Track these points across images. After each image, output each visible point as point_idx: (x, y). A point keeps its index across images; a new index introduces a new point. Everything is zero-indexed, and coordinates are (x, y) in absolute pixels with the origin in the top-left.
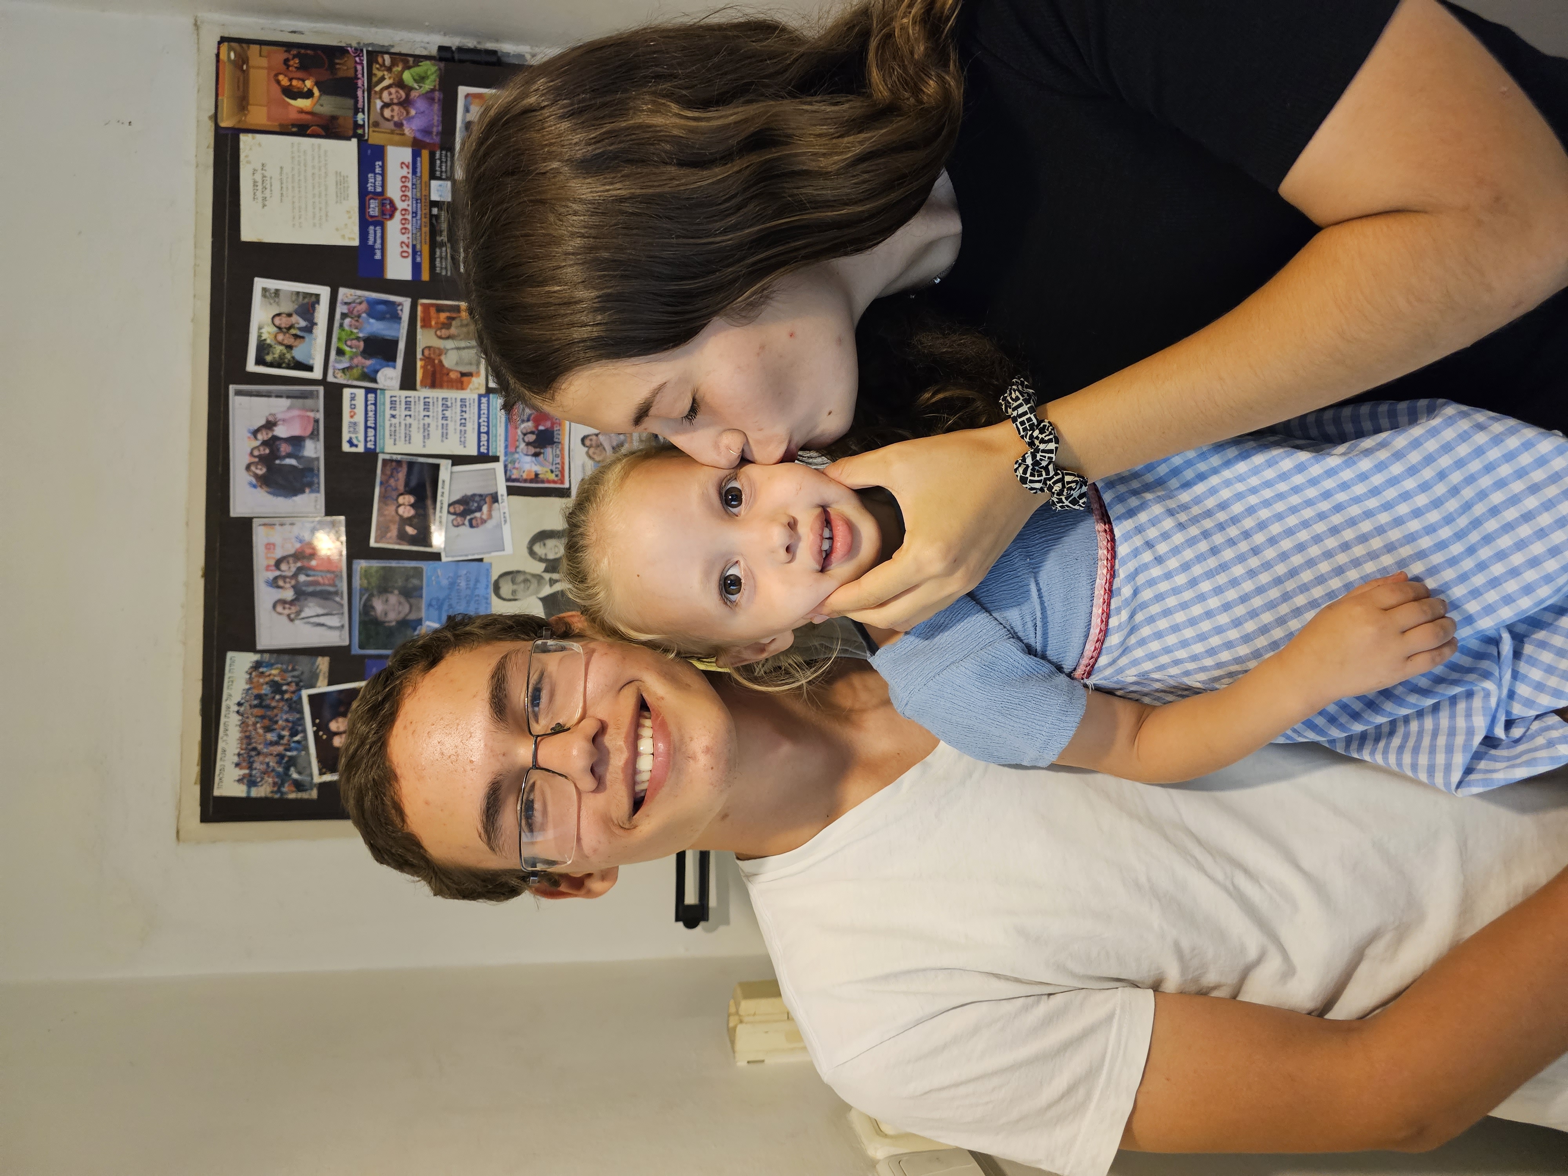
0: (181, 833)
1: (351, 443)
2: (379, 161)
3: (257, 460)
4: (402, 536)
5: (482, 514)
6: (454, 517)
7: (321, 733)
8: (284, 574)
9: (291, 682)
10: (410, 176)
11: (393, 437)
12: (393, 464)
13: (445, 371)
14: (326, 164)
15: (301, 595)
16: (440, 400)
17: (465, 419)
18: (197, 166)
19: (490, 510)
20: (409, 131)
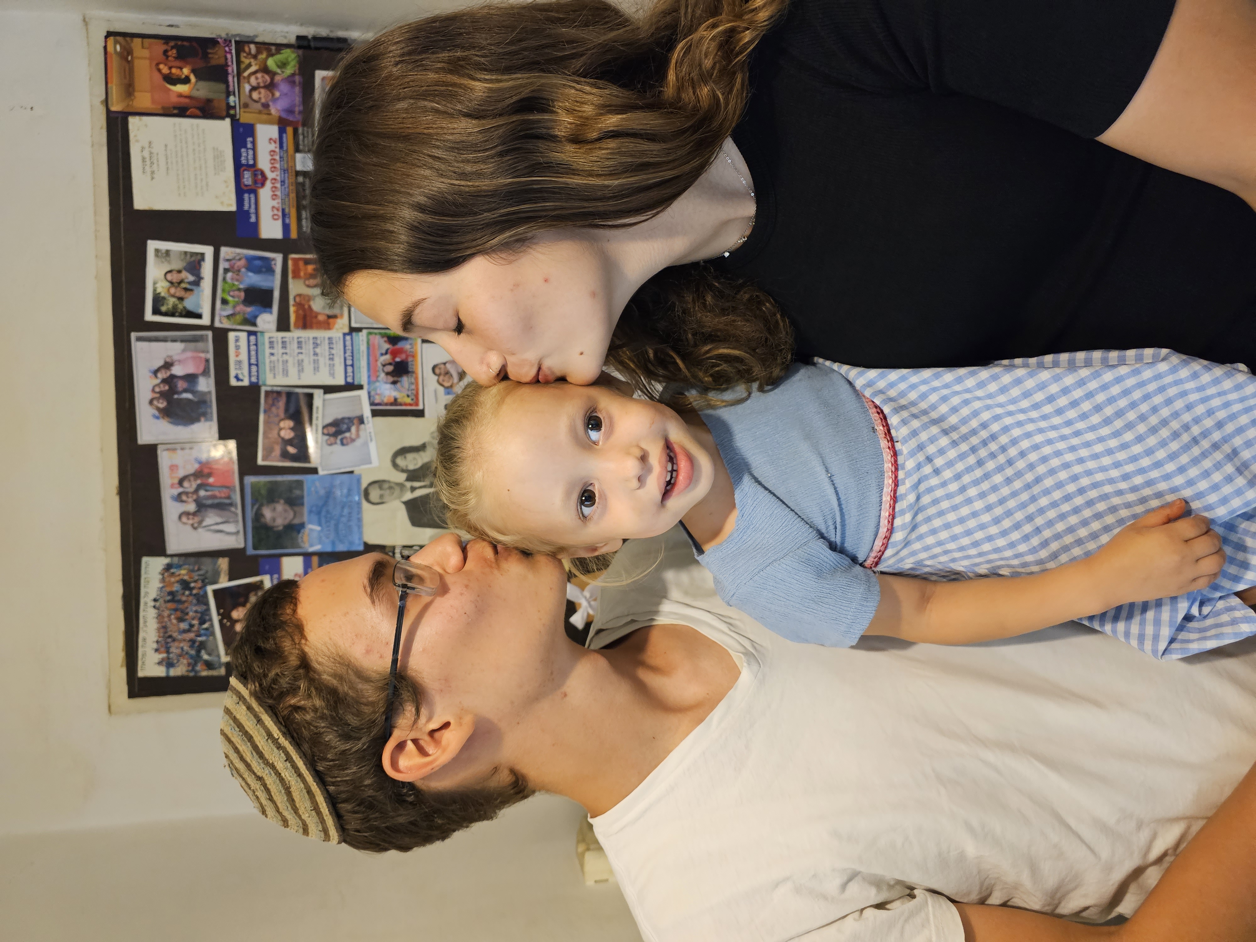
0: (112, 708)
1: (237, 378)
2: (250, 137)
3: (158, 395)
4: (285, 455)
5: (352, 434)
6: (328, 437)
7: (225, 621)
8: (186, 490)
9: (197, 580)
10: (277, 150)
11: (273, 372)
12: (275, 395)
13: (314, 314)
14: (204, 142)
15: (202, 507)
16: (311, 339)
17: (333, 355)
18: (93, 145)
19: (358, 430)
20: (275, 110)
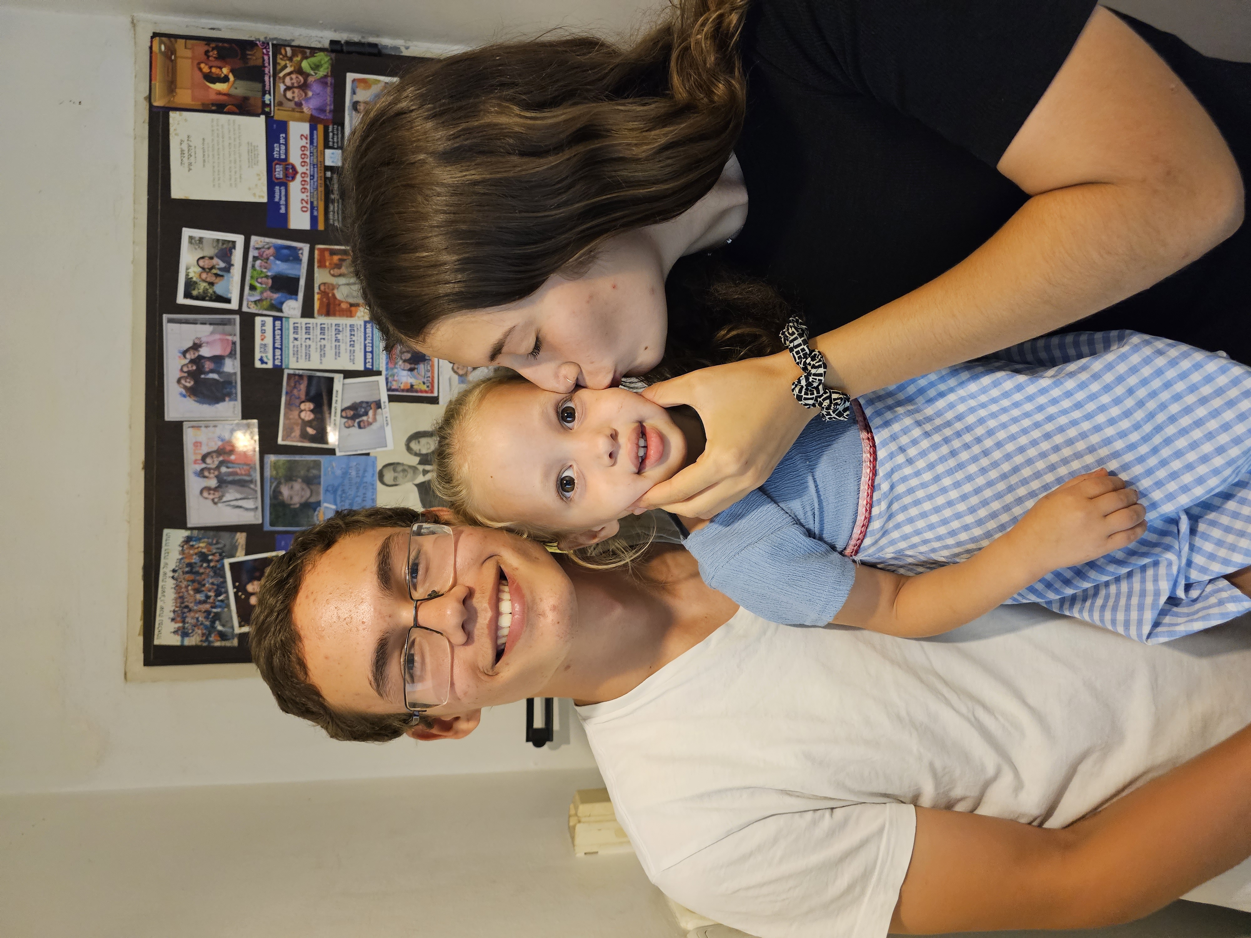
0: (128, 675)
1: (262, 360)
2: (282, 133)
3: (186, 375)
4: (304, 436)
5: (369, 418)
6: (345, 420)
7: (240, 594)
8: (209, 466)
9: (215, 553)
10: (308, 146)
11: (296, 356)
12: (296, 377)
13: (337, 302)
14: (239, 137)
15: (223, 483)
16: (334, 325)
17: (354, 341)
18: (135, 138)
19: (375, 414)
20: (307, 109)
